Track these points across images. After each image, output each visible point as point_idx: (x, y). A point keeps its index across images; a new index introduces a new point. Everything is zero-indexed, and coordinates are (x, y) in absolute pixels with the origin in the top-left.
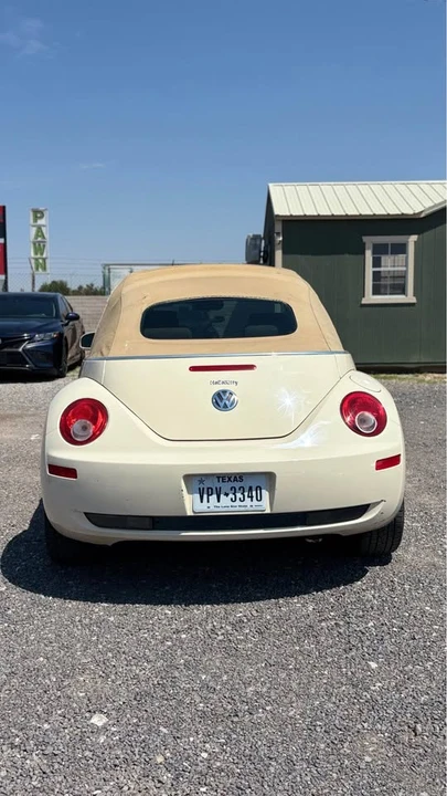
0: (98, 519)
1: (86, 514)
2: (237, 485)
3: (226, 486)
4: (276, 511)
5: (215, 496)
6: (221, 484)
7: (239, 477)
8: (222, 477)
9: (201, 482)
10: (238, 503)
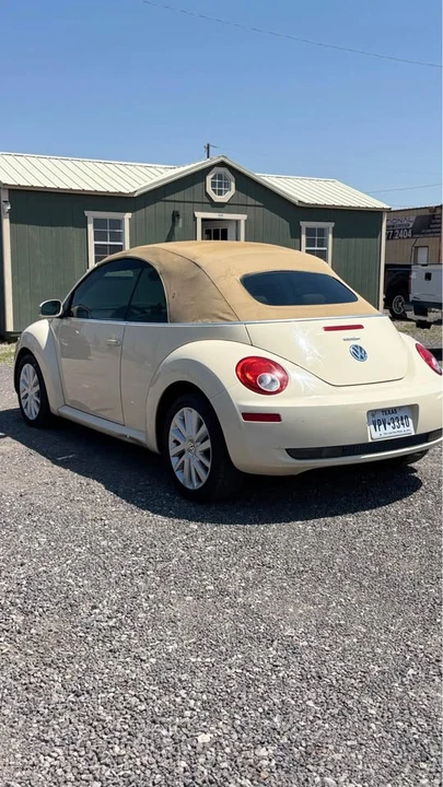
0: (295, 453)
1: (287, 450)
2: (394, 416)
3: (388, 418)
4: (418, 433)
5: (382, 426)
6: (385, 417)
7: (394, 410)
8: (385, 411)
9: (373, 415)
10: (397, 429)
